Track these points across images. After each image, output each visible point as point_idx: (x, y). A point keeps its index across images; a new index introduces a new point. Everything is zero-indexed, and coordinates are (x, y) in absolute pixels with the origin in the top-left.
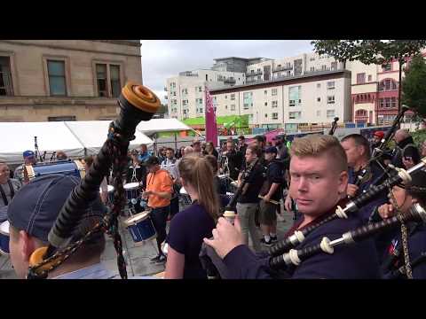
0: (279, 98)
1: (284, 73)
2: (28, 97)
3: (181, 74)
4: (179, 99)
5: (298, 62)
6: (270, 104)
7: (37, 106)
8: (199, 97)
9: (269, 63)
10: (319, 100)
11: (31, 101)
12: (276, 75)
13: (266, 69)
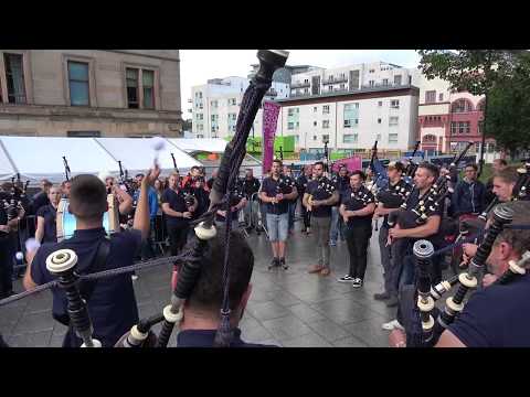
0: (331, 117)
1: (337, 86)
2: (44, 106)
3: (210, 82)
4: (207, 113)
5: (354, 74)
6: (320, 124)
7: (54, 117)
8: (232, 112)
9: (319, 73)
10: (380, 121)
11: (47, 111)
12: (327, 88)
13: (316, 80)
